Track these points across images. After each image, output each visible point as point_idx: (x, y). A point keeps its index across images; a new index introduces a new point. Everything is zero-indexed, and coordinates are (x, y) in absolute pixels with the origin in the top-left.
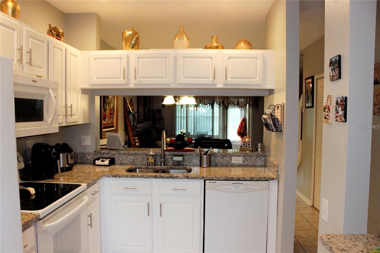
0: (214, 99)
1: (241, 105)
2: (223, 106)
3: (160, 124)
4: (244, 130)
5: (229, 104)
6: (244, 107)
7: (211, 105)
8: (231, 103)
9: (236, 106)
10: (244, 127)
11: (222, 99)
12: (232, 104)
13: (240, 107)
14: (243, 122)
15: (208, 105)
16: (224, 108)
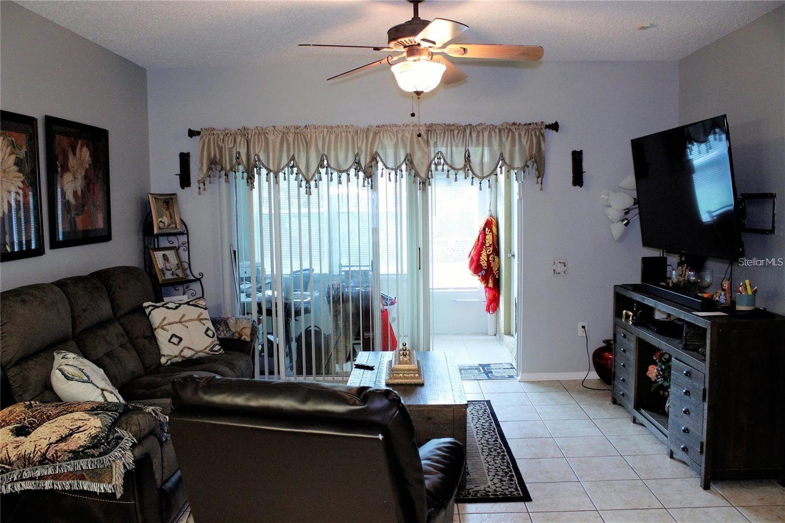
0: (372, 149)
1: (477, 171)
2: (410, 174)
3: (176, 249)
4: (492, 256)
5: (433, 167)
6: (493, 177)
7: (365, 173)
8: (439, 164)
9: (461, 174)
10: (490, 246)
11: (405, 147)
12: (446, 167)
13: (477, 176)
14: (487, 229)
15: (352, 172)
16: (415, 182)
